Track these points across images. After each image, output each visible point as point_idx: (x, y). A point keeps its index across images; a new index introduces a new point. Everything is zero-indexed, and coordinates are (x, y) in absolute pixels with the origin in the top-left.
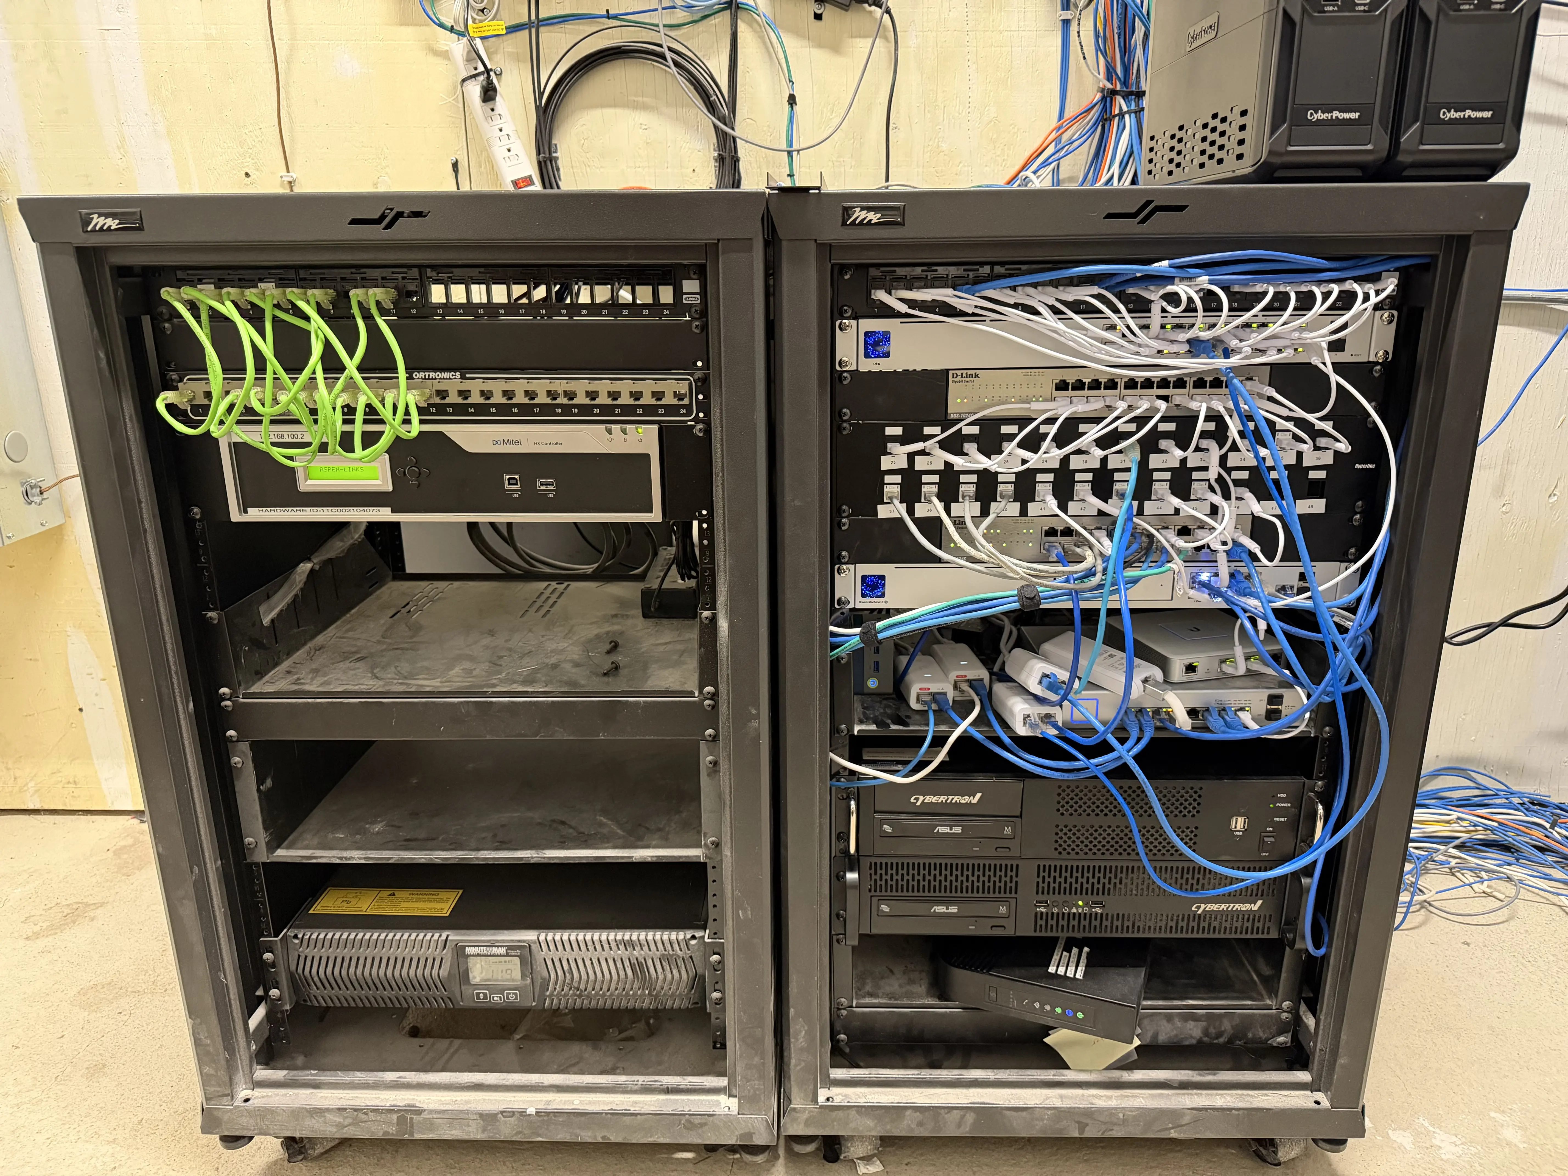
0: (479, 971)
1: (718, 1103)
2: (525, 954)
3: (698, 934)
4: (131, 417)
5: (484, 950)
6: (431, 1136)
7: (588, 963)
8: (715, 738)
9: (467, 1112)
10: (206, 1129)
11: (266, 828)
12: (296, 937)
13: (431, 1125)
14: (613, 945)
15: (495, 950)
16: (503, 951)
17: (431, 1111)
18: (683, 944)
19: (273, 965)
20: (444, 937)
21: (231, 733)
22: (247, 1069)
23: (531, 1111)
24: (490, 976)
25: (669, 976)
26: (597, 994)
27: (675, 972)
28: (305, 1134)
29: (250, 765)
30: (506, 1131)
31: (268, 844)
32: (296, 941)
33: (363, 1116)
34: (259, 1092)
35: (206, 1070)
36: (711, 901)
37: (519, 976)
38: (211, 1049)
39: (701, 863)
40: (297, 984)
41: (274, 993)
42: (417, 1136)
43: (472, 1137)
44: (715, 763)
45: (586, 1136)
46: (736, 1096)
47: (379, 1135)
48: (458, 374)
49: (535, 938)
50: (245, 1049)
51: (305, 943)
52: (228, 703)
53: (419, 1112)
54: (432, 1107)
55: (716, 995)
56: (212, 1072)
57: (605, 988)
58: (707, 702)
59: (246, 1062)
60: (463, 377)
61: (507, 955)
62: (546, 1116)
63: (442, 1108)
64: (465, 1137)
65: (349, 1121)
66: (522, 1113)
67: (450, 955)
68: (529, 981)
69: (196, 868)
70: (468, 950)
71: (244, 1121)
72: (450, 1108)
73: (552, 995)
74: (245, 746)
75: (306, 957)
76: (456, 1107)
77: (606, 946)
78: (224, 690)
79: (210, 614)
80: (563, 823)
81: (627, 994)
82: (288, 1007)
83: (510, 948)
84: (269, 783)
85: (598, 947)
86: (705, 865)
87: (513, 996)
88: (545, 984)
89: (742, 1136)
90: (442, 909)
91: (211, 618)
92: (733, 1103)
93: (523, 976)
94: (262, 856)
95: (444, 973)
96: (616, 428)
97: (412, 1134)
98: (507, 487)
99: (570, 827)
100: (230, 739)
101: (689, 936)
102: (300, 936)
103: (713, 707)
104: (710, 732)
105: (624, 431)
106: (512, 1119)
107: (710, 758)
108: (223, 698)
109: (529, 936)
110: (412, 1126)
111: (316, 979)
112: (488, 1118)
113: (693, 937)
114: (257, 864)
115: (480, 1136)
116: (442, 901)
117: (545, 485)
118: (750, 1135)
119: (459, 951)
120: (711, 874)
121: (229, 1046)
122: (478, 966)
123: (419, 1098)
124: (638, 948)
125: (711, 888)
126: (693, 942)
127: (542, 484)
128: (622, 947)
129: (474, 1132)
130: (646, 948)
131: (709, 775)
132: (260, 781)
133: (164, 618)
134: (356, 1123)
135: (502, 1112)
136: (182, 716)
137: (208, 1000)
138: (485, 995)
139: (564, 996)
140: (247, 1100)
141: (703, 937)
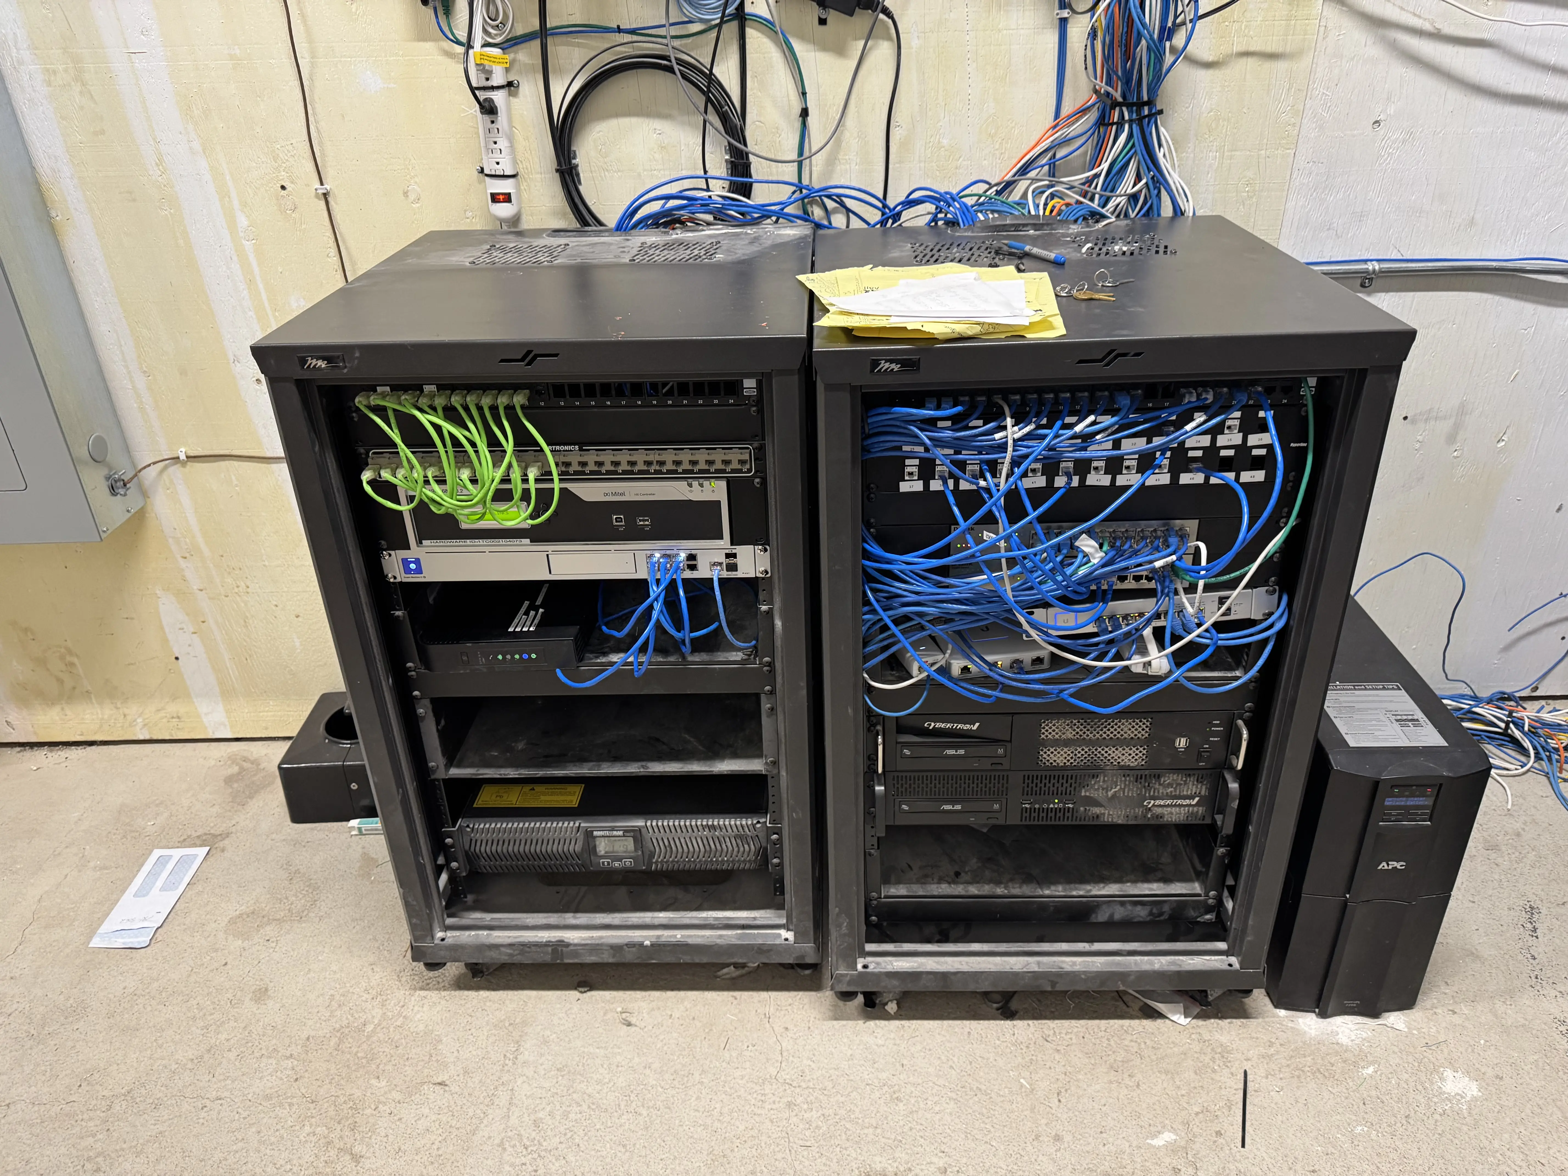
0: (602, 847)
1: (779, 935)
2: (637, 835)
3: (762, 820)
4: (338, 489)
5: (607, 833)
6: (576, 961)
7: (682, 840)
8: (772, 692)
9: (601, 945)
10: (415, 959)
11: (444, 755)
12: (468, 826)
13: (575, 954)
14: (700, 828)
15: (615, 833)
16: (621, 833)
17: (576, 945)
18: (751, 828)
19: (452, 846)
20: (577, 824)
21: (416, 693)
22: (441, 920)
23: (647, 943)
24: (611, 850)
25: (742, 849)
26: (690, 860)
27: (746, 846)
28: (486, 960)
29: (431, 714)
30: (629, 957)
31: (446, 765)
32: (468, 829)
33: (528, 949)
34: (449, 934)
35: (414, 921)
36: (771, 799)
37: (633, 848)
38: (417, 908)
39: (762, 775)
40: (471, 858)
41: (454, 865)
42: (566, 961)
43: (605, 961)
44: (772, 709)
45: (687, 959)
46: (791, 930)
47: (540, 961)
48: (577, 447)
49: (643, 824)
50: (438, 904)
51: (475, 831)
52: (413, 673)
53: (568, 945)
54: (576, 941)
55: (776, 861)
56: (418, 922)
57: (695, 857)
58: (765, 669)
59: (440, 913)
60: (581, 450)
61: (624, 836)
62: (657, 947)
63: (583, 942)
64: (600, 961)
65: (516, 952)
66: (641, 945)
67: (582, 837)
68: (640, 853)
69: (401, 790)
70: (595, 833)
71: (442, 953)
72: (589, 942)
73: (657, 862)
74: (427, 702)
75: (476, 841)
76: (593, 942)
77: (695, 829)
78: (410, 665)
79: (398, 613)
80: (658, 740)
81: (712, 860)
82: (464, 874)
83: (625, 831)
84: (443, 722)
85: (690, 830)
86: (766, 776)
87: (628, 863)
88: (652, 855)
89: (797, 958)
90: (572, 801)
91: (398, 616)
92: (790, 935)
93: (636, 850)
94: (441, 774)
95: (578, 848)
96: (695, 483)
97: (562, 960)
98: (615, 523)
99: (664, 743)
100: (415, 697)
101: (755, 822)
102: (471, 826)
103: (770, 672)
104: (768, 688)
105: (701, 485)
106: (634, 949)
107: (769, 706)
108: (409, 670)
109: (639, 823)
110: (562, 954)
111: (485, 855)
112: (616, 949)
113: (758, 822)
114: (438, 780)
115: (611, 960)
116: (570, 794)
117: (644, 522)
118: (803, 957)
119: (589, 835)
120: (770, 782)
121: (429, 905)
122: (603, 844)
123: (566, 935)
124: (718, 830)
125: (771, 791)
126: (758, 826)
127: (640, 521)
128: (707, 830)
129: (607, 958)
130: (724, 830)
131: (768, 716)
132: (438, 724)
133: (369, 624)
134: (522, 953)
135: (627, 945)
136: (385, 689)
137: (415, 876)
138: (608, 863)
139: (666, 862)
140: (443, 940)
141: (766, 822)
